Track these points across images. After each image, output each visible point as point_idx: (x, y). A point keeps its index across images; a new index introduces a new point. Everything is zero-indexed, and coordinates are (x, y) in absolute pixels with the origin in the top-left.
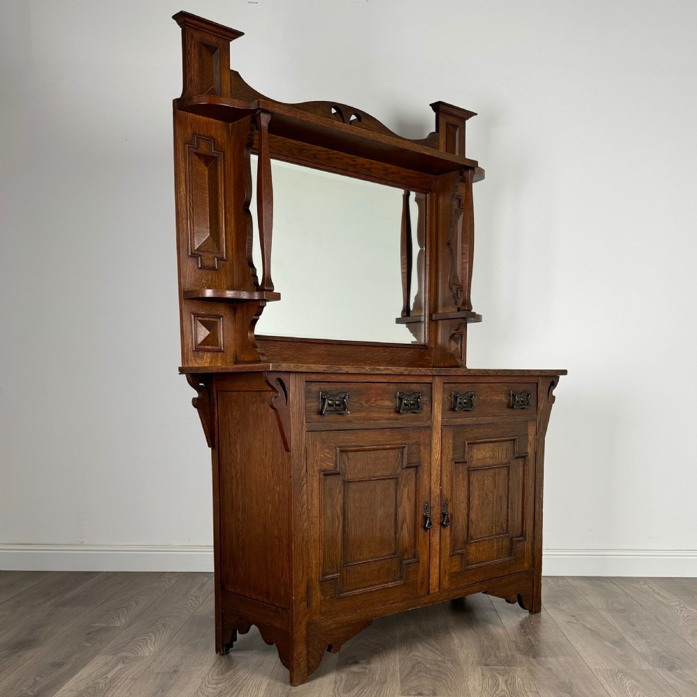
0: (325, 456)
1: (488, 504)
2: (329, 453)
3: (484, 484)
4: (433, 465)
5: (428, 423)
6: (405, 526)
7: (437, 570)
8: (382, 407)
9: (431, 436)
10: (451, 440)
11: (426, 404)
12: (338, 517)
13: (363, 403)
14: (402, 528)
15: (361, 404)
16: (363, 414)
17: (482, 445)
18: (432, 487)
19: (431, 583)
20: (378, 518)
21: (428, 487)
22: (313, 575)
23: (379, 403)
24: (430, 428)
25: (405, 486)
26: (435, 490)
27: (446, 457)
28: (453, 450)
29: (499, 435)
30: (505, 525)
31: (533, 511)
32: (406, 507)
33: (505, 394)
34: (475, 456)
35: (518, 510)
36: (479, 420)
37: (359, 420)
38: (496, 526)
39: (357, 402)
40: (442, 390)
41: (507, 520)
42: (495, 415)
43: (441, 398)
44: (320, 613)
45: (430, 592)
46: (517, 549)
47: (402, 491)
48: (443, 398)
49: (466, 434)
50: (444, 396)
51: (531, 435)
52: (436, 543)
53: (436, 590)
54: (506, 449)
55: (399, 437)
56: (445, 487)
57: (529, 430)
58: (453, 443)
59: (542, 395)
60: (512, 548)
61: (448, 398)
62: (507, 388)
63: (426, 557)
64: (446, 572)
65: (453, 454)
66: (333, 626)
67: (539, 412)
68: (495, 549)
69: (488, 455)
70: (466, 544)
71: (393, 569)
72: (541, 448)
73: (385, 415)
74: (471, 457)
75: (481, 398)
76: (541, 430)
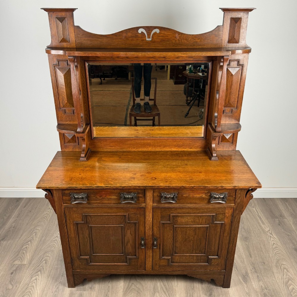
2: (78, 215)
4: (147, 223)
5: (143, 206)
6: (129, 245)
7: (151, 263)
8: (111, 199)
9: (144, 211)
10: (159, 214)
11: (141, 197)
12: (87, 237)
13: (98, 197)
14: (127, 245)
15: (96, 197)
16: (98, 201)
17: (185, 217)
18: (146, 231)
19: (146, 267)
20: (111, 240)
21: (143, 232)
22: (74, 256)
23: (108, 197)
24: (144, 209)
25: (128, 229)
26: (149, 233)
27: (156, 220)
28: (161, 218)
29: (199, 213)
30: (203, 251)
31: (227, 247)
32: (129, 237)
33: (205, 194)
34: (179, 221)
35: (214, 245)
36: (181, 205)
37: (95, 204)
38: (196, 250)
39: (94, 197)
40: (152, 192)
41: (205, 249)
42: (196, 203)
43: (151, 195)
44: (80, 268)
45: (146, 270)
46: (213, 262)
47: (127, 231)
48: (153, 195)
49: (171, 211)
50: (155, 194)
51: (228, 214)
52: (150, 253)
53: (150, 270)
54: (206, 219)
55: (122, 211)
56: (155, 232)
57: (227, 211)
58: (161, 215)
59: (239, 195)
60: (208, 261)
61: (157, 195)
62: (208, 191)
63: (143, 257)
64: (156, 264)
65: (161, 219)
66: (87, 273)
67: (237, 204)
68: (194, 259)
69: (190, 221)
70: (172, 255)
71: (122, 259)
72: (237, 220)
73: (112, 202)
74: (176, 221)
75: (184, 195)
76: (237, 212)
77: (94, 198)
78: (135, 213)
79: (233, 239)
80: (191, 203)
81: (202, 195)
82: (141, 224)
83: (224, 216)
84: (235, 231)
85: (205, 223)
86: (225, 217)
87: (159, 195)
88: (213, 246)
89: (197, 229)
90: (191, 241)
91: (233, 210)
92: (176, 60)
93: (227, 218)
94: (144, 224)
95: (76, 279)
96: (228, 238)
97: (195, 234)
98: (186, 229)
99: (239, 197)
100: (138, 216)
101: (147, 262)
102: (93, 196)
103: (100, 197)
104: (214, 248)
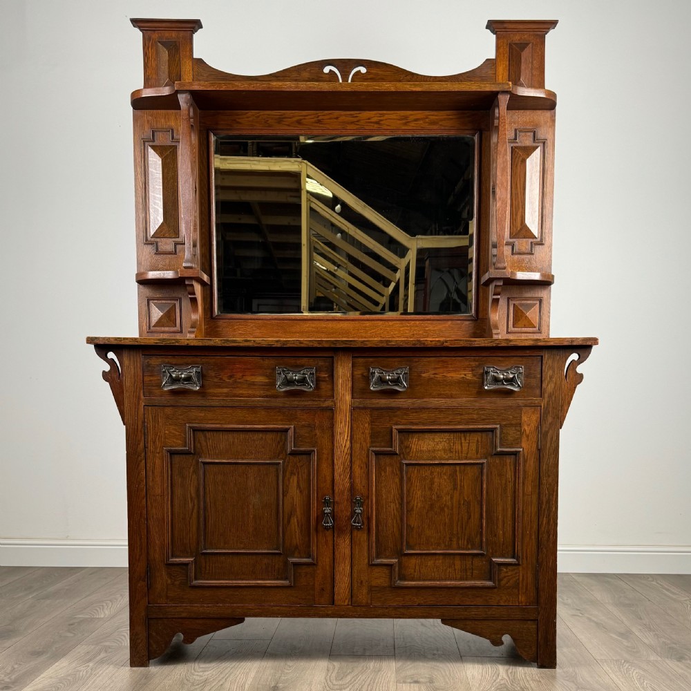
0: (170, 432)
1: (442, 509)
2: (175, 430)
3: (432, 483)
4: (337, 453)
5: (328, 403)
6: (294, 520)
7: (347, 579)
8: (253, 384)
9: (332, 419)
10: (367, 425)
11: (323, 381)
12: (191, 498)
13: (225, 378)
14: (289, 521)
15: (221, 379)
16: (225, 390)
17: (427, 435)
18: (337, 477)
19: (336, 593)
20: (251, 507)
21: (329, 479)
22: (157, 556)
23: (249, 378)
24: (331, 411)
25: (292, 473)
26: (342, 482)
27: (358, 445)
28: (371, 437)
29: (459, 423)
30: (477, 540)
31: (535, 526)
32: (295, 498)
33: (472, 370)
34: (414, 447)
35: (503, 521)
36: (419, 402)
37: (219, 396)
38: (458, 538)
39: (216, 377)
40: (350, 365)
41: (481, 533)
42: (451, 397)
43: (349, 374)
44: (167, 597)
45: (336, 603)
46: (503, 575)
47: (289, 480)
48: (353, 375)
49: (395, 419)
50: (355, 373)
51: (529, 425)
52: (344, 546)
53: (346, 604)
54: (478, 441)
55: (280, 418)
56: (358, 481)
57: (525, 418)
58: (372, 429)
59: (550, 373)
60: (491, 571)
61: (362, 375)
62: (477, 363)
63: (328, 560)
64: (362, 582)
65: (372, 442)
66: (184, 615)
67: (546, 395)
68: (456, 567)
69: (440, 447)
70: (400, 554)
71: (277, 566)
72: (551, 443)
73: (257, 393)
74: (407, 447)
75: (424, 375)
76: (550, 419)
77: (216, 380)
78: (309, 426)
79: (548, 501)
80: (439, 396)
81: (465, 375)
82: (325, 456)
83: (519, 433)
84: (549, 476)
85: (477, 454)
86: (521, 434)
87: (365, 374)
88: (500, 527)
89: (458, 473)
90: (446, 509)
91: (539, 415)
92: (403, 128)
93: (528, 436)
94: (330, 458)
95: (154, 634)
96: (535, 497)
97: (455, 488)
98: (432, 473)
99: (551, 378)
100: (316, 435)
101: (337, 577)
102: (213, 374)
103: (231, 377)
104: (504, 534)
